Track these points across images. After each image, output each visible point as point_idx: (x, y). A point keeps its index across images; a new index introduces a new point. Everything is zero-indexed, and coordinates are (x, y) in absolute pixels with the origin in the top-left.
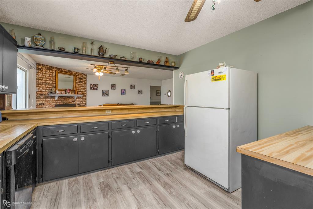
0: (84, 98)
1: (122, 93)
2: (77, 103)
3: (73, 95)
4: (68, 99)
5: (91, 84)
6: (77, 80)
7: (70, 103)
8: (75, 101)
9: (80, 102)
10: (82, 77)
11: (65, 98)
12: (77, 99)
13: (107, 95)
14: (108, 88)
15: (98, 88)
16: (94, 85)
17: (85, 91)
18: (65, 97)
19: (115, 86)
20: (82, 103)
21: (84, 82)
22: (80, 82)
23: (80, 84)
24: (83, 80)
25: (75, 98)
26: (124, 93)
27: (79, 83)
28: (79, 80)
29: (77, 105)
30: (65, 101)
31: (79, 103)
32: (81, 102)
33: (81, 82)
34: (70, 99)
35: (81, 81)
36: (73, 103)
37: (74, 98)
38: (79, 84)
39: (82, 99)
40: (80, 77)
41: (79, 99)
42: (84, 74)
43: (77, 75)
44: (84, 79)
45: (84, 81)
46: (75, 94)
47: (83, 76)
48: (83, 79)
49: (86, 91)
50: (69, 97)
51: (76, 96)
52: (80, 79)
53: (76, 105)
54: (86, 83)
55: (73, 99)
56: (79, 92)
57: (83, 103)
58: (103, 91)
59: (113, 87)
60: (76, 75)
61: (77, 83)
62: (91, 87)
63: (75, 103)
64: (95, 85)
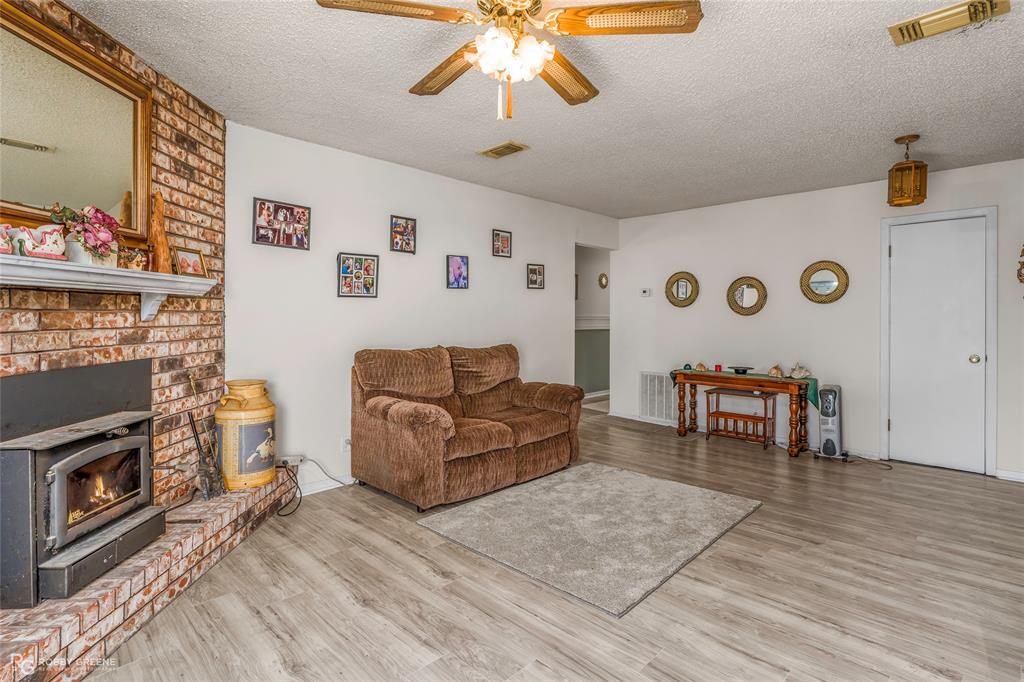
0: (208, 310)
1: (452, 279)
2: (163, 351)
3: (134, 276)
4: (80, 317)
5: (259, 204)
6: (162, 145)
7: (99, 359)
8: (143, 339)
9: (186, 340)
10: (193, 133)
11: (51, 302)
12: (164, 319)
13: (370, 289)
14: (373, 240)
15: (307, 233)
16: (278, 207)
17: (215, 256)
18: (59, 292)
19: (414, 229)
20: (193, 347)
21: (206, 180)
22: (183, 169)
23: (183, 184)
24: (202, 158)
25: (149, 309)
26: (462, 281)
27: (177, 173)
28: (175, 151)
29: (162, 370)
30: (48, 341)
31: (176, 350)
32: (192, 338)
33: (191, 169)
34: (105, 311)
35: (193, 161)
36: (127, 352)
37: (137, 310)
38: (174, 181)
39: (194, 319)
40: (182, 126)
41: (176, 319)
42: (207, 109)
43: (161, 97)
44: (210, 155)
45: (208, 169)
46: (152, 265)
47: (206, 126)
48: (202, 150)
49: (219, 252)
50: (88, 299)
51: (160, 283)
52: (181, 139)
53: (156, 367)
54: (222, 192)
55: (131, 319)
56: (181, 255)
57: (205, 347)
58: (341, 259)
59: (403, 234)
60: (155, 102)
61: (160, 169)
62: (262, 221)
63: (142, 352)
64: (290, 209)
